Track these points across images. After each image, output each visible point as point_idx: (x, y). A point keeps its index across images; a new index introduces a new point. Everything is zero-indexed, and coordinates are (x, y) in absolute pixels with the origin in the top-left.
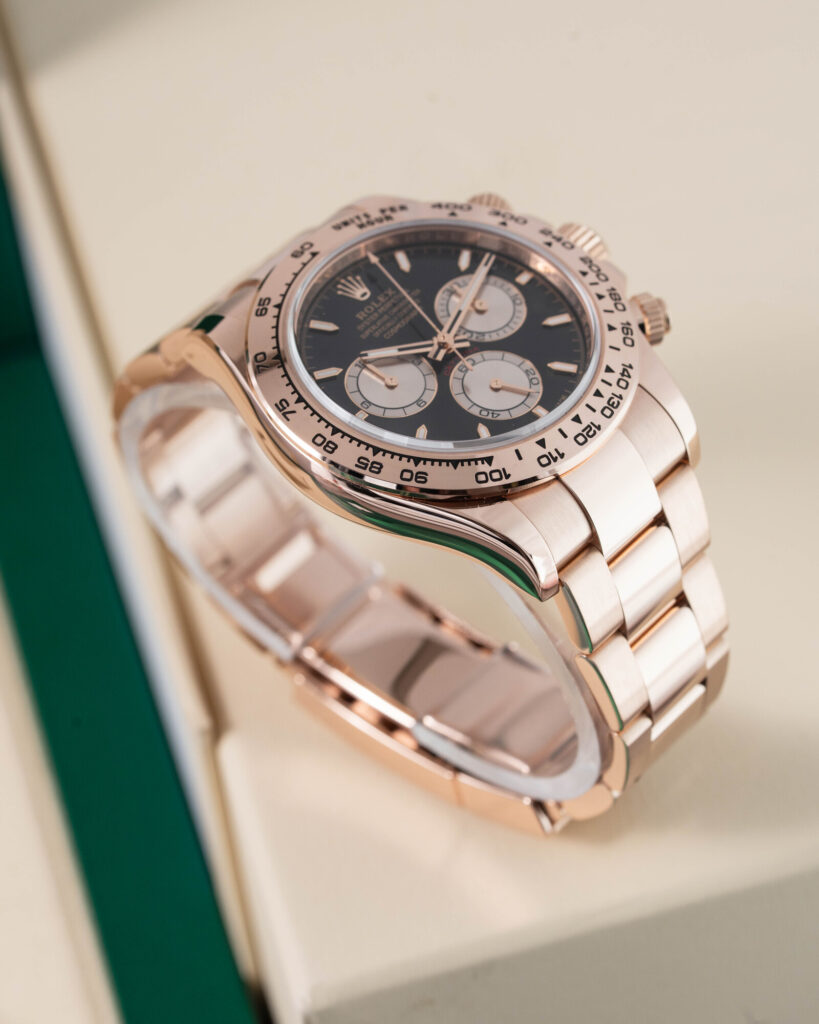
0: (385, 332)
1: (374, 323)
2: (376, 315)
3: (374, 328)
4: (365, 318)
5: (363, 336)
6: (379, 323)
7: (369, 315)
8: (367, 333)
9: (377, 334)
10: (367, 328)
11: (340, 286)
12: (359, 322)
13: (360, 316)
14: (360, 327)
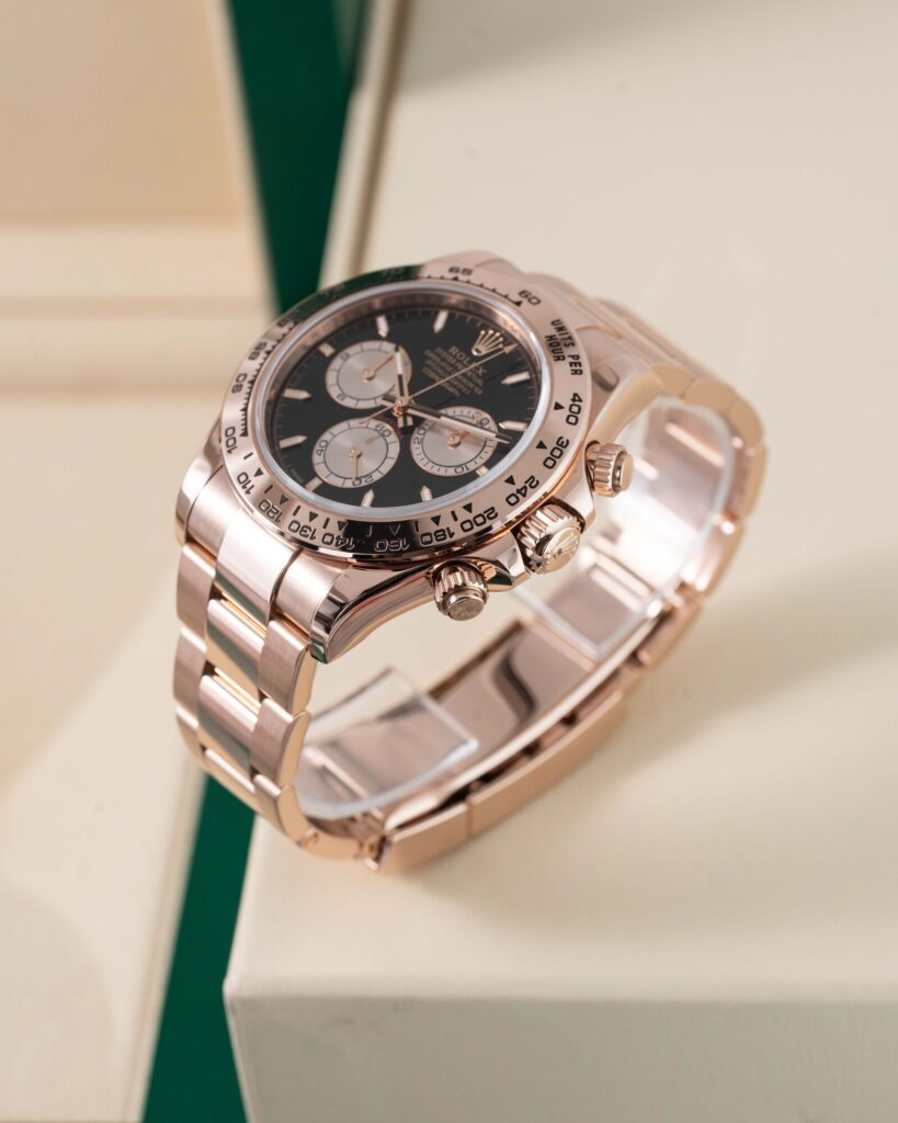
0: (432, 369)
1: (443, 359)
2: (453, 361)
3: (438, 360)
4: (451, 354)
5: (428, 353)
6: (443, 364)
7: (455, 357)
8: (433, 356)
9: (429, 362)
10: (438, 355)
11: (491, 332)
12: (446, 349)
13: (454, 350)
14: (439, 350)
